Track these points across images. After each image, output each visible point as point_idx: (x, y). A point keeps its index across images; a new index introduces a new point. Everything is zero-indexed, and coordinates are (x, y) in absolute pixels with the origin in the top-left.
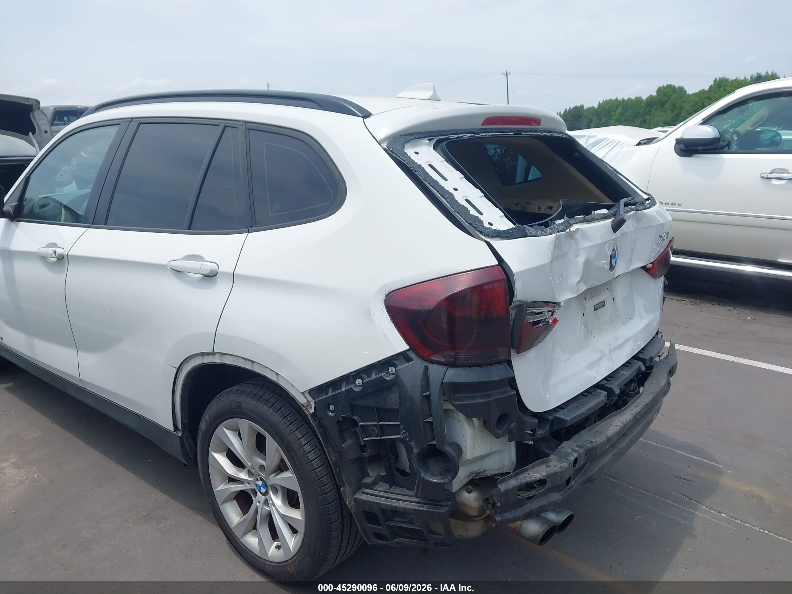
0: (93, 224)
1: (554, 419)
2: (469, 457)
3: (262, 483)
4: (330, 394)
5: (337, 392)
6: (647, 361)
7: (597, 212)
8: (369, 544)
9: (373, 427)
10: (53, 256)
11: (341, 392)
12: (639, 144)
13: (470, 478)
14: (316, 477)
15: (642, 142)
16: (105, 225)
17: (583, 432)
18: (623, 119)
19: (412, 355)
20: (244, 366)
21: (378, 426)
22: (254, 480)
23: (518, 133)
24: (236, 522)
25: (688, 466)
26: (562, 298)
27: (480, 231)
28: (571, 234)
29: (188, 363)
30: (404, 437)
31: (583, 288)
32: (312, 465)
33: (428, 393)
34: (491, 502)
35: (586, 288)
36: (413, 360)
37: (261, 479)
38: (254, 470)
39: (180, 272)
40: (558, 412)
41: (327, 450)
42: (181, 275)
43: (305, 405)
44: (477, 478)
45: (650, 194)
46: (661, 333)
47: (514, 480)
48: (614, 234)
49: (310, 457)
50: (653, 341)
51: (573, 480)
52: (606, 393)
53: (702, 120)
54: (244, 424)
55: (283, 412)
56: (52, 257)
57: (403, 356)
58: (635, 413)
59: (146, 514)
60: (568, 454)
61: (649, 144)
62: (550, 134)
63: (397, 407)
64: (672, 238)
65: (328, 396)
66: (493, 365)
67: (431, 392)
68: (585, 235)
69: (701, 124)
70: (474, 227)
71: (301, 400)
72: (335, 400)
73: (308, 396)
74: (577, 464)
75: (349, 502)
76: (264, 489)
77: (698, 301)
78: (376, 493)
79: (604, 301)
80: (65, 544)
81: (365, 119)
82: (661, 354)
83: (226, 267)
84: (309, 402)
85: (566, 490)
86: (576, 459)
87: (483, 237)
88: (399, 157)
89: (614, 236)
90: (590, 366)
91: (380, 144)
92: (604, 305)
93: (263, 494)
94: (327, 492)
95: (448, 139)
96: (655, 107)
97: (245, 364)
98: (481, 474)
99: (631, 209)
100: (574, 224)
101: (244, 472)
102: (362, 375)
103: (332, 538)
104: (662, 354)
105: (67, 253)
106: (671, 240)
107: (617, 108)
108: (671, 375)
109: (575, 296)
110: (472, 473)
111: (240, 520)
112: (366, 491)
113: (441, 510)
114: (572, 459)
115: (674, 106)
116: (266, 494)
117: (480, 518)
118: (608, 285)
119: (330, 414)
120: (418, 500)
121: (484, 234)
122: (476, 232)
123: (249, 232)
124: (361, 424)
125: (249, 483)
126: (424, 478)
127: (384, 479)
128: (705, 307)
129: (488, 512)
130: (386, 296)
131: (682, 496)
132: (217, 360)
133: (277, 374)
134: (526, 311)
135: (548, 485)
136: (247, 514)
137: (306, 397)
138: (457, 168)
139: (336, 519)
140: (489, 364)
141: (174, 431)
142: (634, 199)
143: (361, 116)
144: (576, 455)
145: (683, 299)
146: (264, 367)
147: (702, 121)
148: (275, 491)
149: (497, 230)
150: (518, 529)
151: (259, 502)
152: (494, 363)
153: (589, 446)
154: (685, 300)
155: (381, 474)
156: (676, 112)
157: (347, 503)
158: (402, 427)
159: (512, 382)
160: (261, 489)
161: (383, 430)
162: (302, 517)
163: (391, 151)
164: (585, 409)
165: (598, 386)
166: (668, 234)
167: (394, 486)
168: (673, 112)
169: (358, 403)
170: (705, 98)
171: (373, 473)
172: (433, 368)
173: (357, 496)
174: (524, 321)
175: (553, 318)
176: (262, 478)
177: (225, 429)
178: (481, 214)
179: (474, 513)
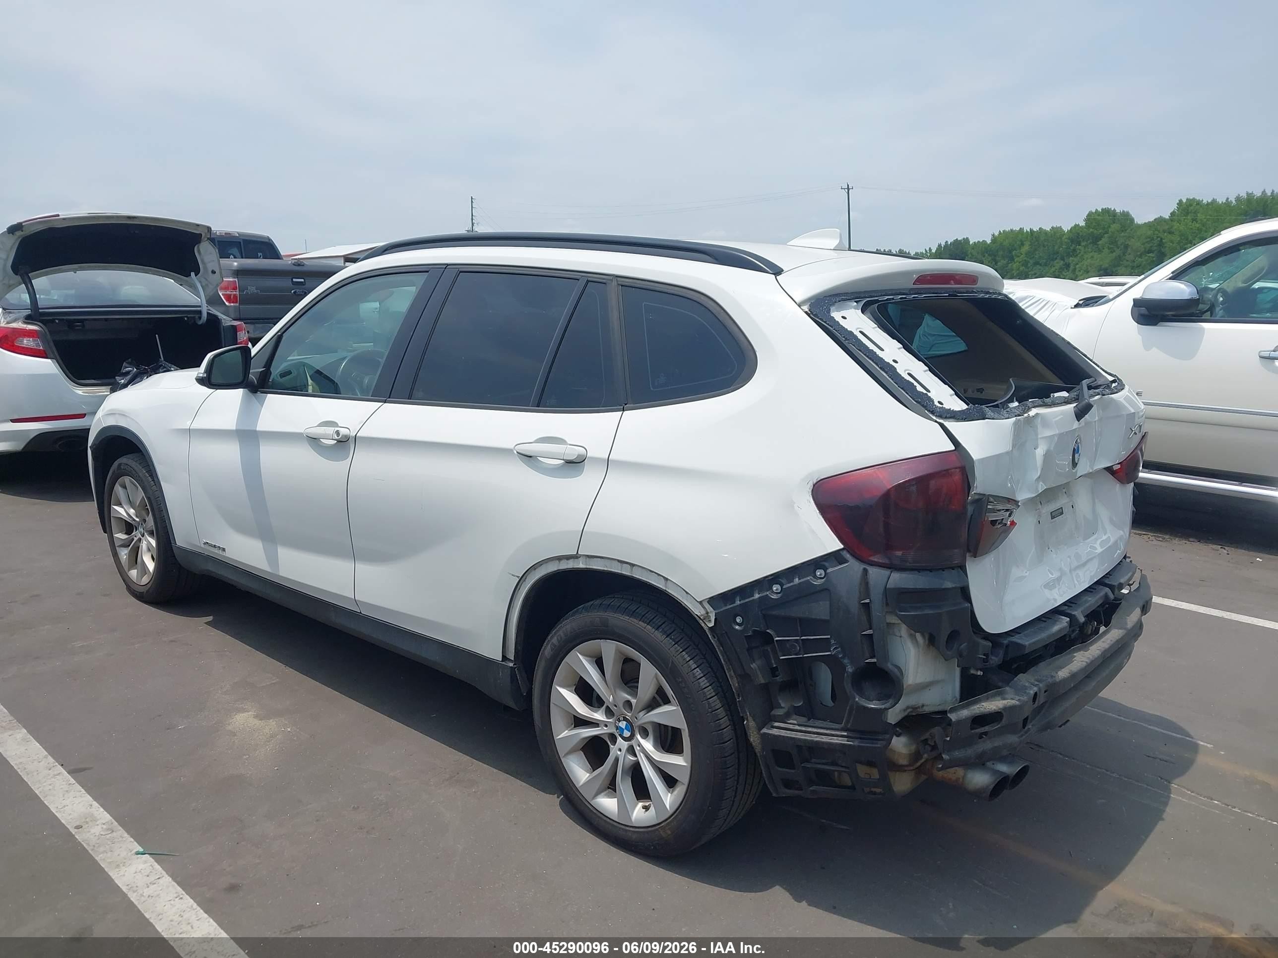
0: (389, 398)
1: (1009, 645)
2: (911, 681)
3: (626, 724)
4: (738, 602)
5: (747, 600)
6: (1116, 588)
7: (1056, 395)
8: (774, 795)
9: (794, 643)
10: (335, 437)
11: (753, 600)
12: (1077, 306)
13: (906, 713)
14: (710, 708)
15: (1081, 302)
16: (408, 399)
17: (1042, 665)
18: (1031, 262)
19: (848, 556)
20: (619, 572)
21: (800, 641)
22: (614, 722)
23: (953, 294)
24: (585, 779)
25: (1166, 745)
26: (1022, 496)
27: (931, 410)
28: (1030, 420)
29: (536, 570)
30: (835, 654)
31: (1041, 487)
32: (704, 693)
33: (867, 601)
34: (931, 744)
35: (1045, 488)
36: (849, 561)
37: (625, 719)
38: (616, 708)
39: (530, 457)
40: (1013, 636)
41: (728, 672)
42: (533, 462)
43: (702, 618)
44: (914, 714)
45: (1115, 375)
46: (1130, 558)
47: (966, 710)
48: (1077, 422)
49: (701, 684)
50: (1120, 566)
51: (1031, 722)
52: (1069, 619)
53: (1172, 273)
54: (609, 649)
55: (665, 629)
56: (333, 438)
57: (834, 557)
58: (1103, 649)
59: (448, 776)
60: (1025, 688)
61: (1093, 306)
62: (987, 296)
63: (828, 618)
64: (1145, 433)
65: (735, 605)
66: (945, 570)
67: (872, 599)
68: (1046, 423)
69: (1170, 279)
70: (923, 406)
71: (697, 611)
72: (744, 611)
73: (707, 606)
74: (1036, 702)
75: (754, 739)
76: (628, 732)
77: (1167, 537)
78: (791, 727)
79: (1062, 508)
80: (356, 806)
81: (777, 277)
82: (1131, 582)
83: (597, 451)
84: (707, 613)
85: (1022, 733)
86: (1036, 694)
87: (934, 418)
88: (825, 322)
89: (1076, 425)
90: (1050, 586)
91: (799, 306)
92: (1062, 513)
93: (625, 739)
94: (723, 727)
95: (877, 301)
96: (1083, 244)
97: (621, 569)
98: (918, 710)
99: (1095, 392)
100: (1033, 407)
101: (600, 711)
102: (780, 580)
103: (726, 788)
104: (1134, 582)
105: (354, 435)
106: (1144, 435)
107: (1022, 244)
108: (1144, 613)
109: (1034, 495)
110: (908, 708)
111: (589, 776)
112: (776, 724)
113: (877, 744)
114: (1032, 692)
115: (1113, 242)
116: (632, 737)
117: (912, 768)
118: (1064, 489)
119: (737, 627)
120: (846, 734)
121: (935, 414)
122: (926, 411)
123: (623, 410)
124: (777, 639)
125: (606, 726)
126: (858, 703)
127: (798, 711)
128: (1179, 544)
129: (926, 756)
130: (814, 485)
131: (1159, 779)
132: (581, 565)
133: (666, 579)
134: (987, 507)
135: (1004, 721)
136: (603, 767)
137: (704, 608)
138: (893, 336)
139: (732, 764)
140: (941, 569)
141: (502, 661)
142: (1096, 380)
143: (771, 272)
144: (1036, 689)
145: (1144, 533)
146: (649, 571)
147: (1172, 275)
148: (645, 734)
149: (952, 409)
150: (961, 780)
151: (620, 750)
152: (946, 568)
153: (1050, 680)
154: (1148, 535)
155: (796, 705)
156: (1118, 252)
157: (752, 740)
158: (833, 642)
159: (965, 593)
160: (624, 732)
161: (807, 646)
162: (686, 762)
163: (814, 315)
164: (1046, 635)
165: (1057, 612)
166: (1140, 426)
167: (812, 720)
168: (1112, 252)
169: (775, 613)
170: (1164, 232)
171: (784, 704)
172: (873, 571)
173: (765, 730)
174: (985, 518)
175: (1011, 519)
176: (627, 717)
177: (579, 655)
178: (929, 391)
179: (903, 762)
